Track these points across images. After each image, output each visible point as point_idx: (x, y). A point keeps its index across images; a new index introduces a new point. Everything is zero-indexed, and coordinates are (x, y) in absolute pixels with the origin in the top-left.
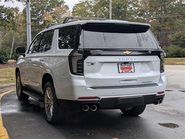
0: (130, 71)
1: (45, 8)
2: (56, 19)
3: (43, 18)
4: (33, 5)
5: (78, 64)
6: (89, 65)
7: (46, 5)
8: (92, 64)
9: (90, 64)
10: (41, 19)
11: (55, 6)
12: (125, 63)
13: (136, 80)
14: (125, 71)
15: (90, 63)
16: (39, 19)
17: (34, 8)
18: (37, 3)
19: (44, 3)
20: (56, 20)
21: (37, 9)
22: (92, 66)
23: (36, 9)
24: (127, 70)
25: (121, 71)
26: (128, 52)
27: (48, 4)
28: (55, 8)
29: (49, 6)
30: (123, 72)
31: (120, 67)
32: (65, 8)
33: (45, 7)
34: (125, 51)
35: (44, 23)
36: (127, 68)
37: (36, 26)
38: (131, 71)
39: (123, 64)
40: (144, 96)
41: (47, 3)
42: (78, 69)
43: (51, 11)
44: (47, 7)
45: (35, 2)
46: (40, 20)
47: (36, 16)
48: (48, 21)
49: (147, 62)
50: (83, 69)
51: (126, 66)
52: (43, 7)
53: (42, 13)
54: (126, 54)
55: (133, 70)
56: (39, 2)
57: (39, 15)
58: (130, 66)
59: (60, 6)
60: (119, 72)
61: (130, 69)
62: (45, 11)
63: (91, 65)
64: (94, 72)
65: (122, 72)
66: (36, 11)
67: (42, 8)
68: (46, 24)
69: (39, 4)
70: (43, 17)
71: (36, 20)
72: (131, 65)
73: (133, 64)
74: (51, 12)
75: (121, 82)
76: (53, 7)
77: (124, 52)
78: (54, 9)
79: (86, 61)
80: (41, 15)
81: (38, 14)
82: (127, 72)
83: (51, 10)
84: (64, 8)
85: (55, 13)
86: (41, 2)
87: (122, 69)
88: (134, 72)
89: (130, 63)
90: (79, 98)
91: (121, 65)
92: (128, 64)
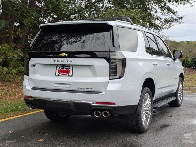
0: (68, 75)
5: (27, 65)
6: (32, 66)
8: (34, 65)
12: (64, 66)
13: (70, 84)
14: (62, 74)
22: (34, 68)
24: (65, 73)
25: (58, 73)
26: (63, 55)
30: (60, 74)
31: (58, 69)
36: (64, 71)
39: (61, 66)
40: (74, 103)
51: (64, 69)
55: (70, 74)
58: (68, 70)
60: (56, 75)
65: (59, 75)
72: (69, 68)
75: (55, 85)
79: (30, 62)
88: (72, 76)
89: (69, 66)
90: (26, 96)
91: (60, 68)
92: (66, 66)
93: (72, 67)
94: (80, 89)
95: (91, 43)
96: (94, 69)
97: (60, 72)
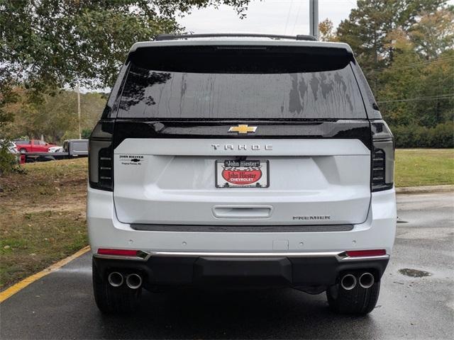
0: (255, 184)
1: (394, 18)
2: (423, 45)
3: (388, 42)
4: (364, 11)
5: (102, 159)
6: (127, 162)
7: (396, 10)
8: (136, 160)
9: (129, 160)
10: (382, 46)
11: (420, 11)
12: (240, 159)
13: (270, 209)
14: (236, 183)
15: (128, 158)
16: (376, 47)
17: (367, 19)
18: (375, 8)
19: (394, 5)
20: (420, 47)
21: (373, 22)
22: (135, 167)
23: (370, 21)
24: (246, 180)
25: (222, 181)
26: (243, 129)
27: (402, 6)
28: (422, 15)
29: (406, 11)
30: (230, 184)
31: (220, 170)
32: (449, 13)
33: (394, 15)
34: (236, 124)
35: (391, 55)
36: (243, 174)
37: (370, 63)
38: (258, 184)
39: (232, 161)
40: (289, 258)
41: (401, 3)
42: (101, 173)
43: (409, 24)
44: (400, 14)
45: (370, 5)
46: (381, 49)
47: (369, 41)
48: (398, 50)
49: (316, 158)
50: (111, 173)
51: (242, 169)
52: (390, 15)
53: (387, 30)
54: (236, 134)
55: (263, 181)
56: (380, 3)
57: (377, 35)
58: (255, 170)
59: (435, 9)
60: (217, 186)
61: (257, 176)
62: (393, 24)
63: (133, 162)
64: (141, 181)
65: (227, 186)
66: (371, 27)
67: (386, 18)
68: (394, 58)
69: (379, 7)
70: (386, 39)
71: (371, 49)
72: (258, 165)
73: (268, 162)
74: (409, 27)
75: (219, 214)
76: (415, 15)
77: (232, 129)
78: (418, 19)
79: (118, 151)
80: (384, 35)
81: (375, 33)
82: (242, 185)
83: (410, 21)
84: (446, 14)
85: (419, 28)
86: (385, 3)
87: (228, 176)
88: (268, 186)
89: (256, 160)
90: (99, 250)
91: (226, 166)
92: (249, 161)
93: (266, 164)
94: (298, 220)
95: (316, 99)
96: (334, 165)
97: (230, 177)
